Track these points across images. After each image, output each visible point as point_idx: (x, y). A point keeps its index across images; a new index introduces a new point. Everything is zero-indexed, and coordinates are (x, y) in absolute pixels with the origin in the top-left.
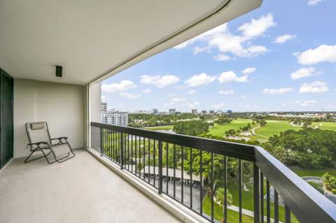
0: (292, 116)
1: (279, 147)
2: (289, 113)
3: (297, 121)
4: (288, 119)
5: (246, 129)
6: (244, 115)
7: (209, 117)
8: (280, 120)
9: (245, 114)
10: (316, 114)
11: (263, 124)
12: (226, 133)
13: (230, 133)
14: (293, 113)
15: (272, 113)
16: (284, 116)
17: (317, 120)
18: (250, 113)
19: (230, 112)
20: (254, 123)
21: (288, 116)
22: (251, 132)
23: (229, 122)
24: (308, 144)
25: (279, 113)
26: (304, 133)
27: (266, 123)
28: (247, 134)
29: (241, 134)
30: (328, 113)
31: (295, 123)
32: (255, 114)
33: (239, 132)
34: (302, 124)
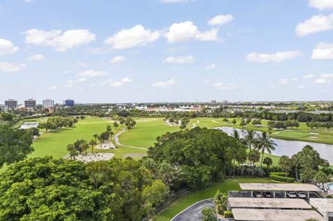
0: (166, 110)
1: (164, 163)
2: (162, 105)
3: (173, 117)
4: (162, 114)
5: (105, 137)
6: (97, 110)
7: (26, 115)
8: (153, 117)
9: (99, 107)
10: (192, 107)
11: (130, 126)
12: (70, 149)
13: (78, 147)
14: (166, 105)
15: (140, 105)
16: (156, 110)
17: (194, 116)
18: (108, 106)
19: (70, 103)
20: (116, 125)
21: (162, 109)
22: (114, 143)
23: (71, 125)
24: (199, 152)
25: (149, 106)
26: (192, 137)
27: (134, 123)
28: (107, 146)
29: (97, 147)
30: (202, 105)
31: (172, 121)
32: (115, 106)
33: (93, 143)
34: (180, 122)
